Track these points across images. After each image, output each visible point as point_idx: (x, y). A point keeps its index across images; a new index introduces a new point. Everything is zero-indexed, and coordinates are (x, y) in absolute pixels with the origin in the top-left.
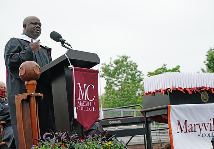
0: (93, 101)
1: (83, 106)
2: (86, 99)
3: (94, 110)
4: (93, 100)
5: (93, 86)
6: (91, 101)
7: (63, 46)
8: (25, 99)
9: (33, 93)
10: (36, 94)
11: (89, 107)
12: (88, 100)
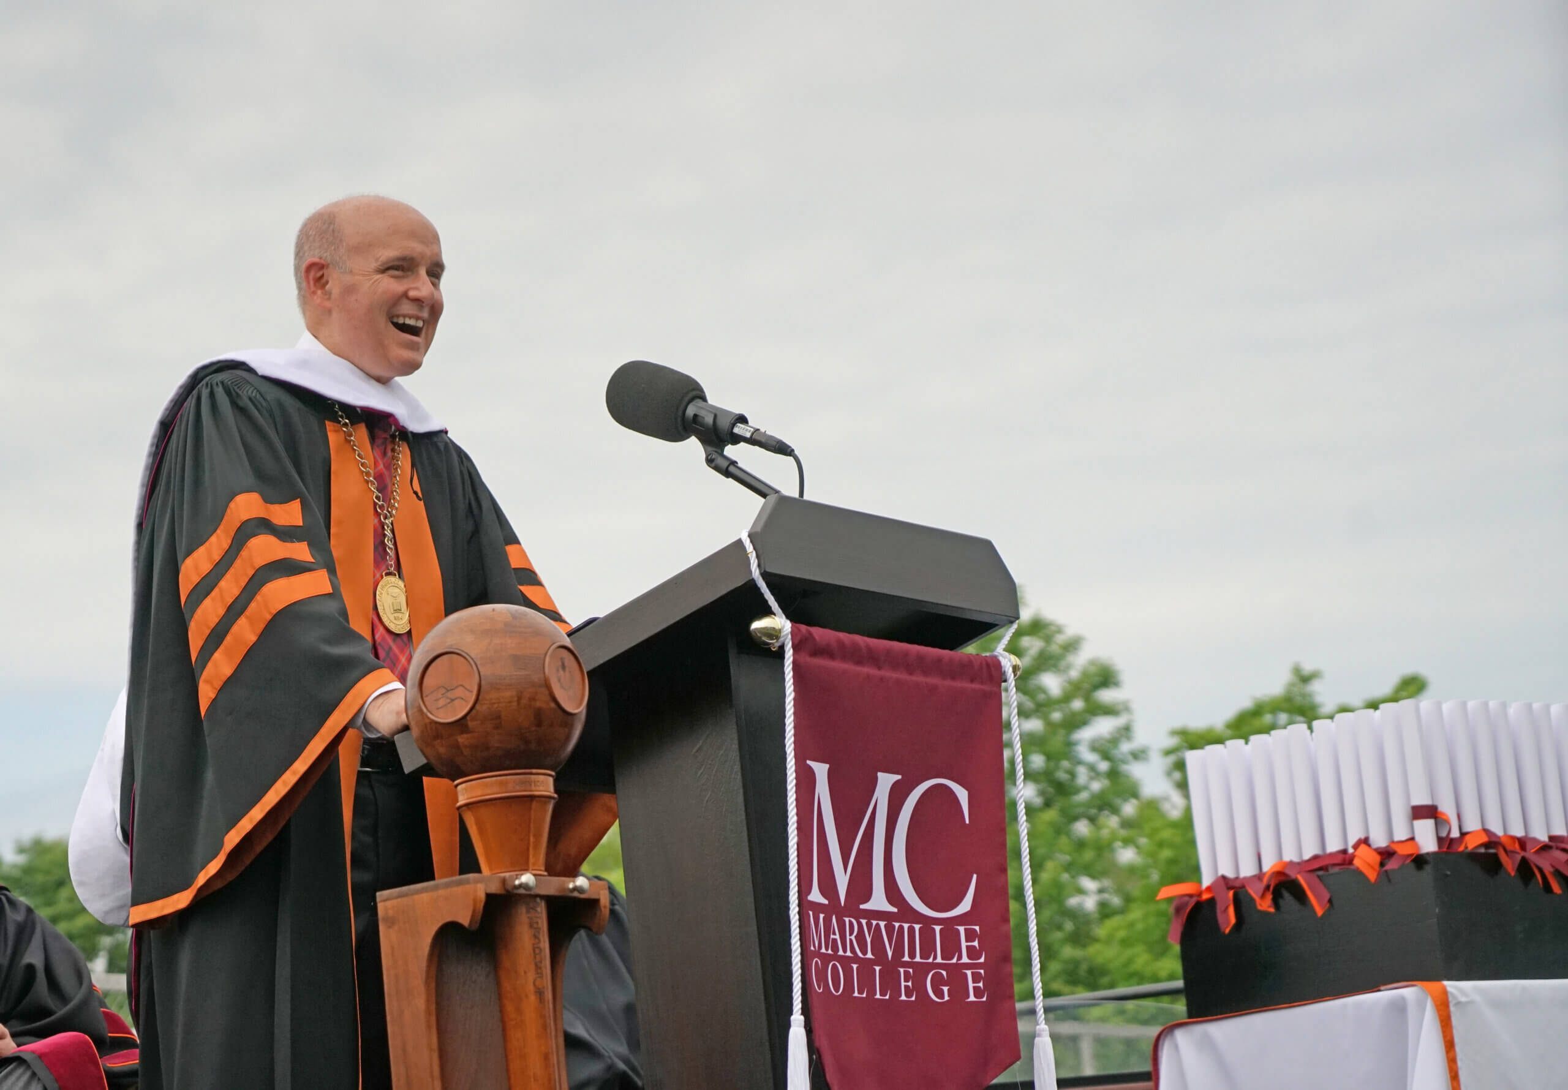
0: (962, 919)
1: (846, 962)
2: (879, 901)
3: (978, 992)
4: (965, 906)
5: (962, 795)
6: (938, 921)
7: (717, 469)
8: (465, 922)
9: (527, 878)
10: (554, 886)
11: (921, 970)
12: (906, 912)
